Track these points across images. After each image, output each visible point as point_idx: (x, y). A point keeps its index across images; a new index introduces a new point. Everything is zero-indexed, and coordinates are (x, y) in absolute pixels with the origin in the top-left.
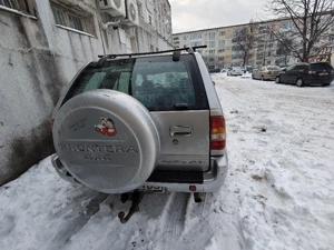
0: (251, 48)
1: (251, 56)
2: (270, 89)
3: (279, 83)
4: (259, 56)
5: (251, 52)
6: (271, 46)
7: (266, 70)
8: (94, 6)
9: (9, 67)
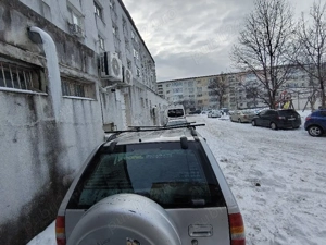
1: (225, 99)
3: (255, 125)
4: (232, 100)
7: (242, 113)
8: (96, 74)
9: (13, 144)
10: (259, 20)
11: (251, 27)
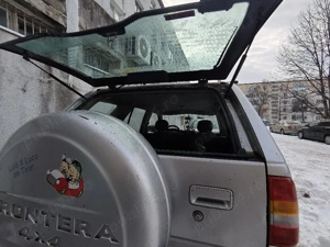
0: (264, 103)
1: (265, 110)
2: (294, 144)
3: (303, 138)
4: (274, 112)
5: (265, 106)
6: (285, 102)
7: (285, 124)
9: (21, 92)
10: (317, 16)
11: (306, 24)
